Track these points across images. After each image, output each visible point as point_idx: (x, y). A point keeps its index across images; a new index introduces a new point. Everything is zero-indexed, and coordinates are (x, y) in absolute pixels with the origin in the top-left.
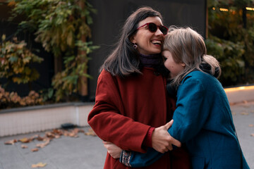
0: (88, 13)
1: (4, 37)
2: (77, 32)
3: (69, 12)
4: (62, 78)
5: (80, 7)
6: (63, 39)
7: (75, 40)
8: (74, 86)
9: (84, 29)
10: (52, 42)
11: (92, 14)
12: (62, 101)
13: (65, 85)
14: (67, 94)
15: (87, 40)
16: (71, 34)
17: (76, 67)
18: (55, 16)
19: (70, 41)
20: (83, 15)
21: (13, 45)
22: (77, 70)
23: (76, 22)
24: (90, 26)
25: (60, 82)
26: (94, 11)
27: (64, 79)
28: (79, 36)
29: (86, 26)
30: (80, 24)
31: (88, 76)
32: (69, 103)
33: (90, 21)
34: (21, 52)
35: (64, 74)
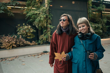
0: (50, 16)
1: (24, 24)
2: (47, 22)
3: (45, 16)
4: (42, 36)
5: (48, 14)
6: (43, 24)
7: (47, 24)
8: (47, 39)
9: (49, 21)
10: (39, 26)
11: (51, 17)
12: (42, 44)
13: (44, 39)
14: (44, 41)
15: (50, 24)
16: (45, 23)
17: (47, 33)
18: (40, 17)
19: (45, 25)
20: (49, 17)
21: (27, 27)
22: (47, 34)
23: (47, 19)
25: (42, 38)
26: (52, 15)
27: (43, 37)
28: (48, 23)
29: (50, 20)
30: (48, 20)
31: (51, 36)
32: (45, 45)
33: (51, 19)
34: (30, 29)
35: (43, 35)
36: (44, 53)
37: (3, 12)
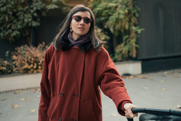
0: (136, 11)
2: (130, 21)
3: (126, 11)
4: (121, 48)
5: (131, 8)
6: (123, 26)
7: (130, 26)
8: (129, 52)
9: (134, 20)
11: (138, 12)
12: (121, 61)
13: (124, 51)
14: (125, 56)
15: (135, 25)
16: (127, 23)
17: (129, 41)
18: (119, 14)
19: (127, 27)
20: (133, 12)
22: (131, 43)
23: (129, 16)
24: (137, 18)
25: (120, 50)
26: (139, 9)
27: (123, 48)
28: (131, 24)
29: (135, 18)
30: (131, 17)
31: (137, 46)
32: (125, 62)
33: (137, 15)
35: (122, 45)
36: (125, 76)
37: (56, 7)
